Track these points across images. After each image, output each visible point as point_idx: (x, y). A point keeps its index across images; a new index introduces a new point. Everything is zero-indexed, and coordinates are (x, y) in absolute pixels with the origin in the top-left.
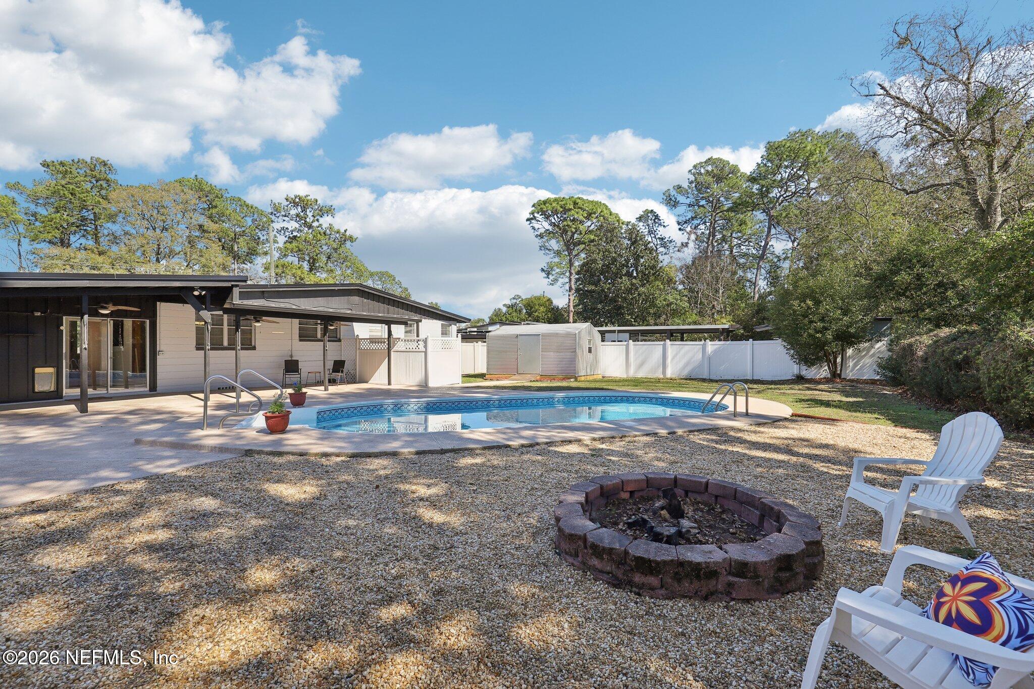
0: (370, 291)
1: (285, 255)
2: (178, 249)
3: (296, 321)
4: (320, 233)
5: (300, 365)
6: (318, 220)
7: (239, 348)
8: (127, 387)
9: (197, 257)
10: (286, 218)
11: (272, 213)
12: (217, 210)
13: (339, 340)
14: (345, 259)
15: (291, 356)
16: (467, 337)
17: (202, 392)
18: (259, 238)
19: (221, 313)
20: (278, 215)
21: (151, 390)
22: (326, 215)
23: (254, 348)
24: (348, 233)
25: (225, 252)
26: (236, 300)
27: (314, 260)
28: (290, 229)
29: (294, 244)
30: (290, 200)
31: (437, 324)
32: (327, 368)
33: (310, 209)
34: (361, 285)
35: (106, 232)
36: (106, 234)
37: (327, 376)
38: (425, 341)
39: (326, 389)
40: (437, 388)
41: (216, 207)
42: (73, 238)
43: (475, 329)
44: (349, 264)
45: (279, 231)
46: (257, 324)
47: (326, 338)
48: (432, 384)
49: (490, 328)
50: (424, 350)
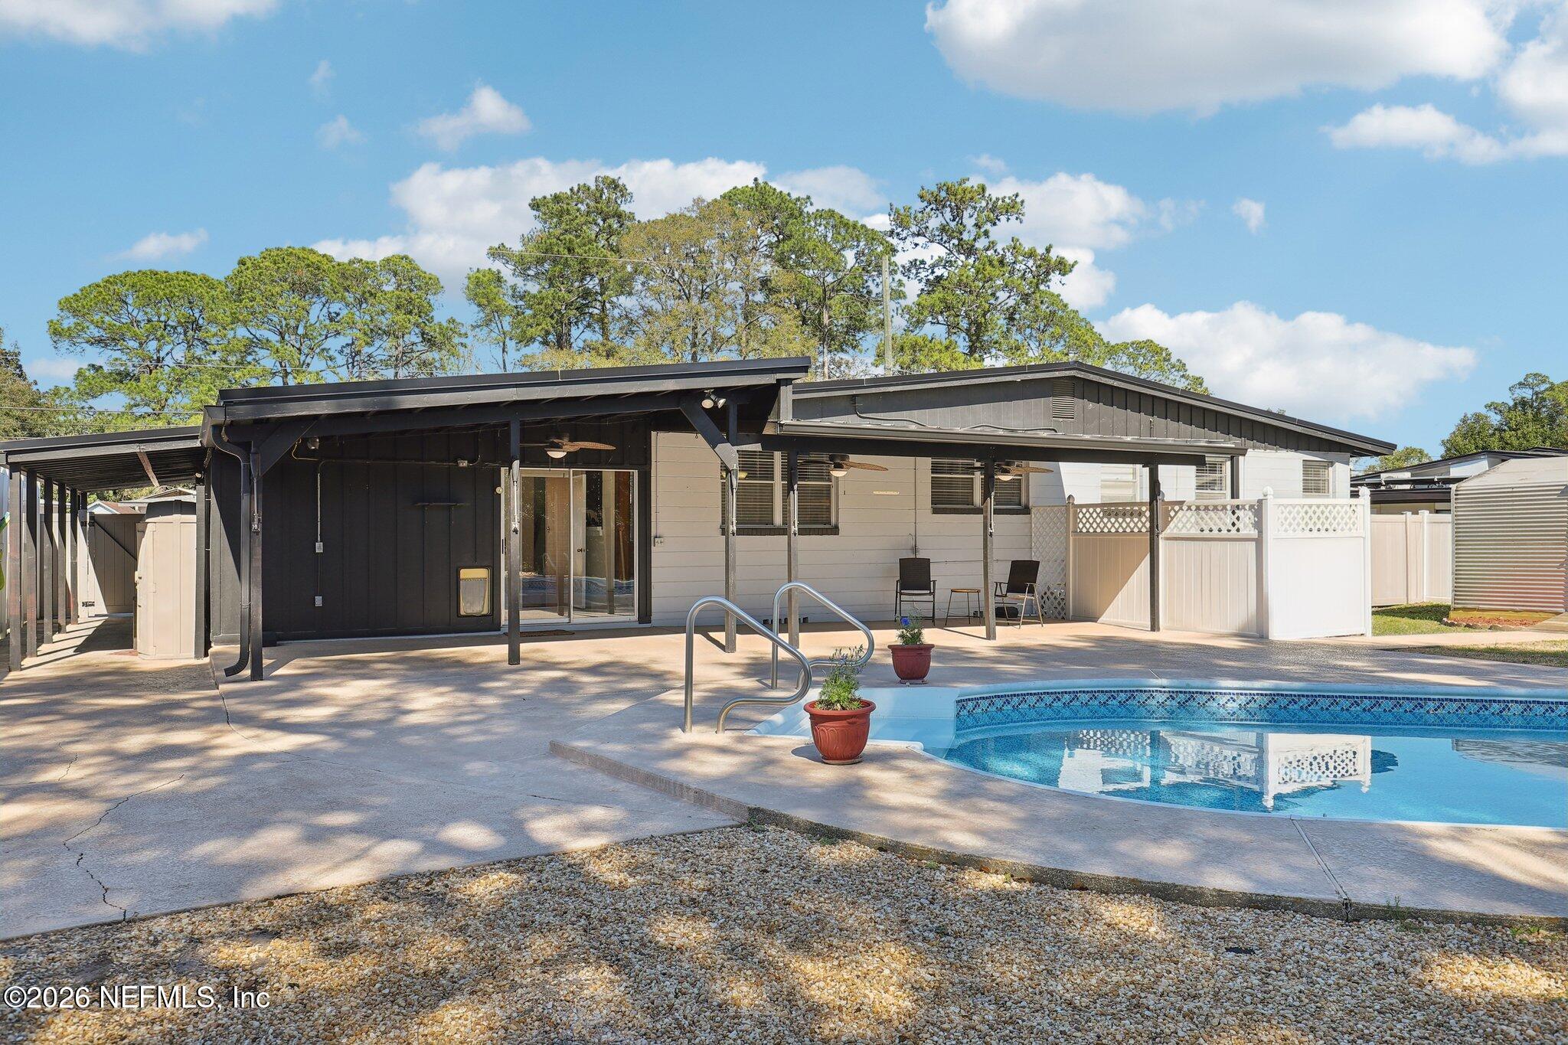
0: (1104, 380)
1: (918, 322)
2: (727, 332)
3: (925, 463)
4: (991, 262)
5: (935, 573)
6: (986, 233)
7: (795, 528)
8: (612, 612)
9: (756, 346)
10: (921, 240)
11: (892, 232)
12: (790, 243)
13: (1026, 510)
14: (1051, 318)
15: (915, 549)
16: (1385, 499)
17: (720, 628)
18: (869, 292)
19: (757, 447)
20: (903, 236)
21: (641, 620)
22: (1003, 218)
23: (835, 530)
24: (1053, 255)
25: (808, 329)
26: (786, 416)
27: (979, 326)
28: (929, 262)
29: (939, 294)
30: (929, 197)
31: (1290, 462)
32: (992, 579)
33: (970, 211)
34: (1079, 366)
35: (616, 312)
36: (617, 316)
37: (992, 600)
38: (1258, 509)
39: (990, 635)
40: (1295, 648)
41: (790, 237)
42: (575, 332)
43: (1407, 475)
44: (1059, 330)
45: (906, 271)
46: (837, 473)
47: (991, 503)
48: (1280, 631)
49: (1455, 471)
50: (1254, 533)
